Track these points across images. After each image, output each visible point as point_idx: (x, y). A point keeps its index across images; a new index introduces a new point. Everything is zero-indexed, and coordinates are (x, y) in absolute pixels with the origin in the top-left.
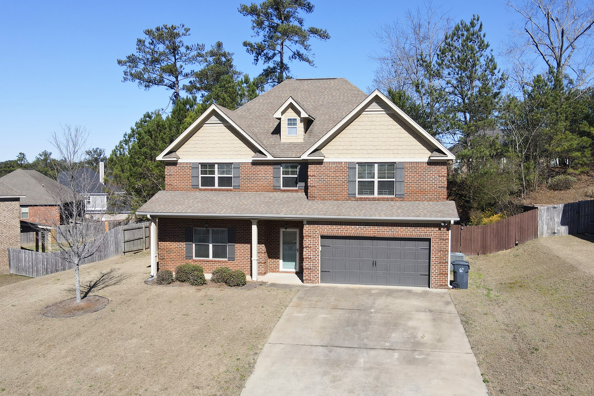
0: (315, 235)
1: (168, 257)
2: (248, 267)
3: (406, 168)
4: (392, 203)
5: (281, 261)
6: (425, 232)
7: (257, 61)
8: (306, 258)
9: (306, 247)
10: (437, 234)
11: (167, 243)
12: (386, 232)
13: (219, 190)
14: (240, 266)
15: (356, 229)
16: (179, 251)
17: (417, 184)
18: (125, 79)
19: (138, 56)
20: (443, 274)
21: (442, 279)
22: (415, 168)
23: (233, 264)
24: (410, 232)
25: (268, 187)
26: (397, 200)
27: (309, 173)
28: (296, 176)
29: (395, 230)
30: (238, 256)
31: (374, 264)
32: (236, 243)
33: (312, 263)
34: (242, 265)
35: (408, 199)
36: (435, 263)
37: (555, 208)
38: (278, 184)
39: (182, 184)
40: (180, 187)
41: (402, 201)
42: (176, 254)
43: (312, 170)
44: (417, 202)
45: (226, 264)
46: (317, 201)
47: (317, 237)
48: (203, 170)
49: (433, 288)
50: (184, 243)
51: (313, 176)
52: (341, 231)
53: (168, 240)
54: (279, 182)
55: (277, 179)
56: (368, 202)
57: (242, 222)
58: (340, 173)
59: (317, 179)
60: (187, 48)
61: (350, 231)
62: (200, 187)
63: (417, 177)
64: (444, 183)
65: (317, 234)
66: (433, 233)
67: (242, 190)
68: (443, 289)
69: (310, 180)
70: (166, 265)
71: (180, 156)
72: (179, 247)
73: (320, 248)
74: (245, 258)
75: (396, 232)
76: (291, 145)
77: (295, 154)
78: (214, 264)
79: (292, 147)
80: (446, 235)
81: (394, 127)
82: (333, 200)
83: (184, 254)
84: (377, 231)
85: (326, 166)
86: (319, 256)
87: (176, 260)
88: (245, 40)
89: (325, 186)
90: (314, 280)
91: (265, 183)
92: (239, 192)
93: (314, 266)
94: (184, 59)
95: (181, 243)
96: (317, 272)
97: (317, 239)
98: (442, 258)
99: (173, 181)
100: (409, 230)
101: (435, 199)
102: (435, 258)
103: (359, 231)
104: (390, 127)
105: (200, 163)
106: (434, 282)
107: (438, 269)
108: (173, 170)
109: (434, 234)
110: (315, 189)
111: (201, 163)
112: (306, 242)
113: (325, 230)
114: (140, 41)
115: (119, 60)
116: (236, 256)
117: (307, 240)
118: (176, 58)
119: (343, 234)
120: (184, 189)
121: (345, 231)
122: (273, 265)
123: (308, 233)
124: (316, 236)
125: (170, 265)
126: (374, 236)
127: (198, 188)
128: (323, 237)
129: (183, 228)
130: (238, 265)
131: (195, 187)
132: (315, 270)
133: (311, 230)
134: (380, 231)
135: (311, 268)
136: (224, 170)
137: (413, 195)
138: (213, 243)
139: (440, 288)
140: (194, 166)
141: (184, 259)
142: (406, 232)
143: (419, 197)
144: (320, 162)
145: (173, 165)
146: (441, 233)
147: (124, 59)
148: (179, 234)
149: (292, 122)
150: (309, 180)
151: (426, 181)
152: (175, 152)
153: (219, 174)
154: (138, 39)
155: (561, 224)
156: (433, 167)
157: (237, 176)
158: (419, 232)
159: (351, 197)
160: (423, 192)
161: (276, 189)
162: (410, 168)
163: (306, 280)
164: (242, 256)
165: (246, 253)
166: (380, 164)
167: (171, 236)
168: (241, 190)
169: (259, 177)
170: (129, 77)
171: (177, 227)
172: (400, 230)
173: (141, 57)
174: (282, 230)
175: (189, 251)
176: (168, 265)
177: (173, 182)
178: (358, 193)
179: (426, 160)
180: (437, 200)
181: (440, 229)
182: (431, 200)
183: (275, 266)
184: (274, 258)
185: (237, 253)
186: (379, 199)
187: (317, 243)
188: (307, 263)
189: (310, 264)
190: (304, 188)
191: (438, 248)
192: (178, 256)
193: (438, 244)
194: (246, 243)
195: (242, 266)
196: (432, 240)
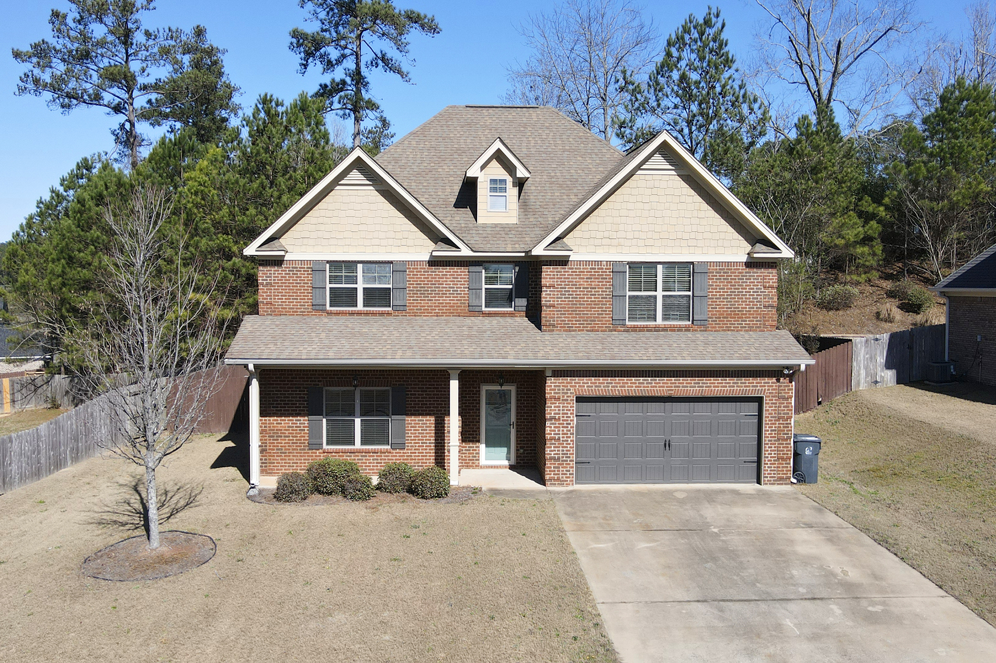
0: (567, 397)
1: (273, 446)
2: (430, 459)
3: (710, 273)
4: (689, 334)
5: (482, 446)
6: (755, 386)
7: (306, 68)
8: (551, 439)
9: (551, 419)
10: (774, 389)
11: (272, 419)
12: (690, 387)
13: (367, 314)
14: (415, 459)
15: (639, 383)
16: (296, 433)
17: (729, 302)
18: (22, 90)
19: (55, 44)
20: (783, 459)
21: (783, 467)
22: (725, 273)
23: (402, 456)
24: (729, 387)
25: (459, 307)
26: (696, 331)
27: (544, 282)
28: (511, 287)
29: (704, 383)
30: (411, 440)
31: (667, 445)
32: (407, 415)
33: (561, 449)
34: (419, 456)
35: (713, 327)
36: (771, 441)
37: (877, 340)
38: (477, 302)
39: (293, 302)
40: (289, 308)
41: (703, 331)
42: (289, 440)
43: (548, 275)
44: (729, 333)
45: (389, 456)
46: (558, 333)
47: (571, 400)
48: (333, 274)
49: (766, 484)
50: (306, 418)
51: (550, 287)
52: (612, 387)
53: (273, 414)
54: (480, 298)
55: (476, 294)
56: (648, 334)
57: (420, 375)
58: (598, 282)
59: (557, 291)
60: (148, 34)
61: (628, 387)
62: (328, 308)
63: (729, 289)
64: (773, 299)
65: (571, 393)
66: (767, 388)
67: (410, 313)
68: (784, 486)
69: (546, 295)
70: (270, 463)
71: (288, 248)
72: (296, 427)
73: (575, 418)
74: (424, 443)
75: (706, 387)
76: (498, 229)
77: (509, 246)
78: (366, 456)
79: (501, 232)
80: (788, 390)
81: (690, 199)
82: (587, 331)
83: (306, 440)
84: (675, 387)
85: (573, 269)
86: (573, 434)
87: (289, 453)
88: (295, 27)
89: (572, 304)
90: (565, 479)
91: (454, 300)
92: (404, 317)
93: (564, 454)
94: (144, 56)
95: (299, 418)
96: (569, 464)
97: (570, 403)
98: (782, 431)
99: (274, 296)
100: (728, 383)
101: (758, 327)
102: (771, 431)
103: (644, 387)
104: (683, 199)
105: (328, 262)
106: (768, 474)
107: (775, 450)
108: (274, 274)
109: (768, 390)
110: (554, 311)
111: (331, 261)
112: (551, 409)
113: (584, 386)
114: (56, 14)
115: (15, 50)
116: (408, 440)
117: (553, 406)
118: (130, 53)
119: (616, 394)
120: (297, 312)
121: (620, 387)
122: (469, 453)
123: (554, 393)
124: (569, 399)
125: (277, 463)
126: (670, 395)
127: (324, 310)
128: (580, 399)
129: (303, 388)
130: (411, 456)
131: (318, 308)
132: (567, 461)
133: (560, 386)
134: (679, 387)
135: (559, 458)
136: (340, 274)
137: (721, 321)
138: (362, 415)
139: (778, 484)
140: (316, 268)
141: (305, 450)
142: (724, 387)
143: (732, 324)
144: (563, 262)
145: (275, 265)
146: (781, 386)
147: (26, 48)
148: (296, 401)
149: (497, 186)
150: (544, 293)
151: (744, 295)
152: (279, 238)
153: (364, 281)
154: (53, 11)
155: (885, 366)
156: (755, 270)
157: (401, 286)
158: (745, 387)
159: (617, 324)
160: (737, 315)
161: (473, 311)
162: (716, 273)
163: (550, 480)
164: (419, 440)
165: (427, 433)
166: (666, 266)
167: (279, 404)
168: (408, 313)
169: (443, 288)
170: (31, 86)
171: (293, 388)
172: (712, 383)
173: (58, 47)
174: (485, 388)
175: (315, 433)
176: (274, 463)
177: (275, 299)
178: (629, 318)
179: (744, 258)
180: (761, 328)
181: (778, 380)
182: (751, 329)
183: (473, 457)
184: (470, 441)
185: (410, 434)
186: (665, 329)
187: (570, 410)
188: (552, 449)
189: (558, 451)
190: (524, 309)
191: (775, 413)
192: (293, 443)
193: (775, 407)
194: (427, 415)
195: (418, 459)
196: (766, 400)
